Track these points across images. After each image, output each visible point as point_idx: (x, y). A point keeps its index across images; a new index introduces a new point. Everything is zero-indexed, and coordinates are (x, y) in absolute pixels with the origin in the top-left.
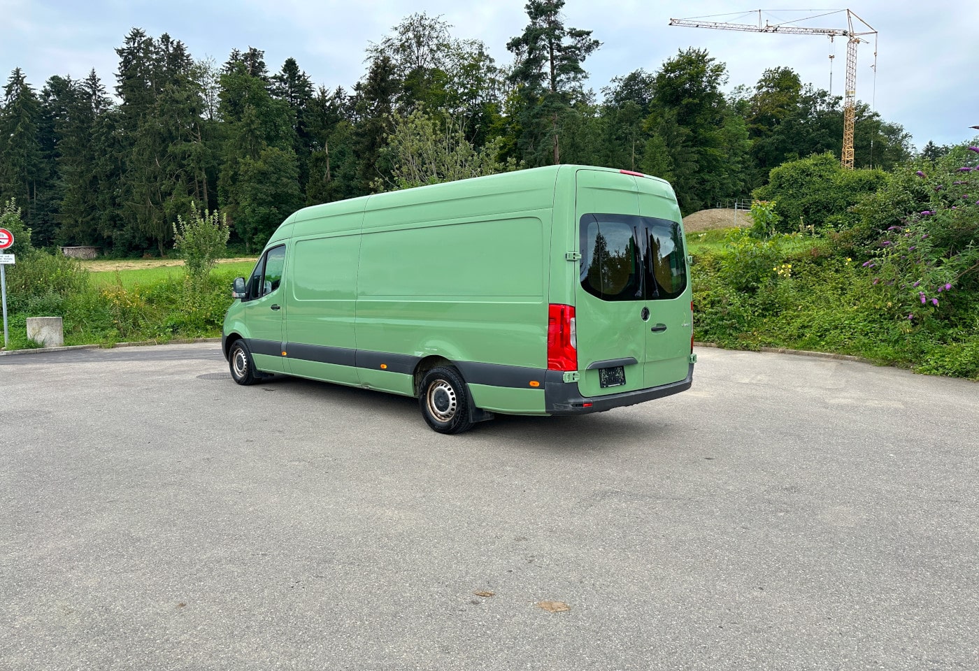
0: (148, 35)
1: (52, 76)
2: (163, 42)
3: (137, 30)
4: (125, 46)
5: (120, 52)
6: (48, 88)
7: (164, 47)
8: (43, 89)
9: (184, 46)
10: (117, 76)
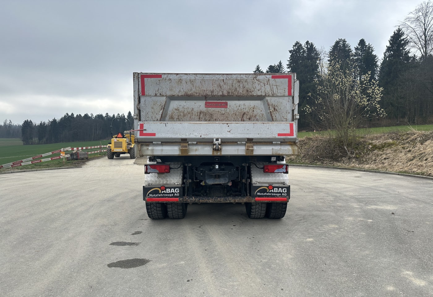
0: (301, 43)
1: (269, 65)
2: (306, 44)
3: (297, 42)
4: (292, 49)
5: (290, 52)
6: (268, 70)
7: (306, 46)
9: (313, 44)
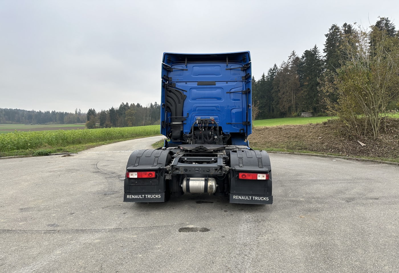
0: (338, 26)
3: (334, 25)
4: (329, 33)
5: (326, 35)
6: (304, 55)
7: (344, 29)
8: (302, 56)
10: (324, 45)
